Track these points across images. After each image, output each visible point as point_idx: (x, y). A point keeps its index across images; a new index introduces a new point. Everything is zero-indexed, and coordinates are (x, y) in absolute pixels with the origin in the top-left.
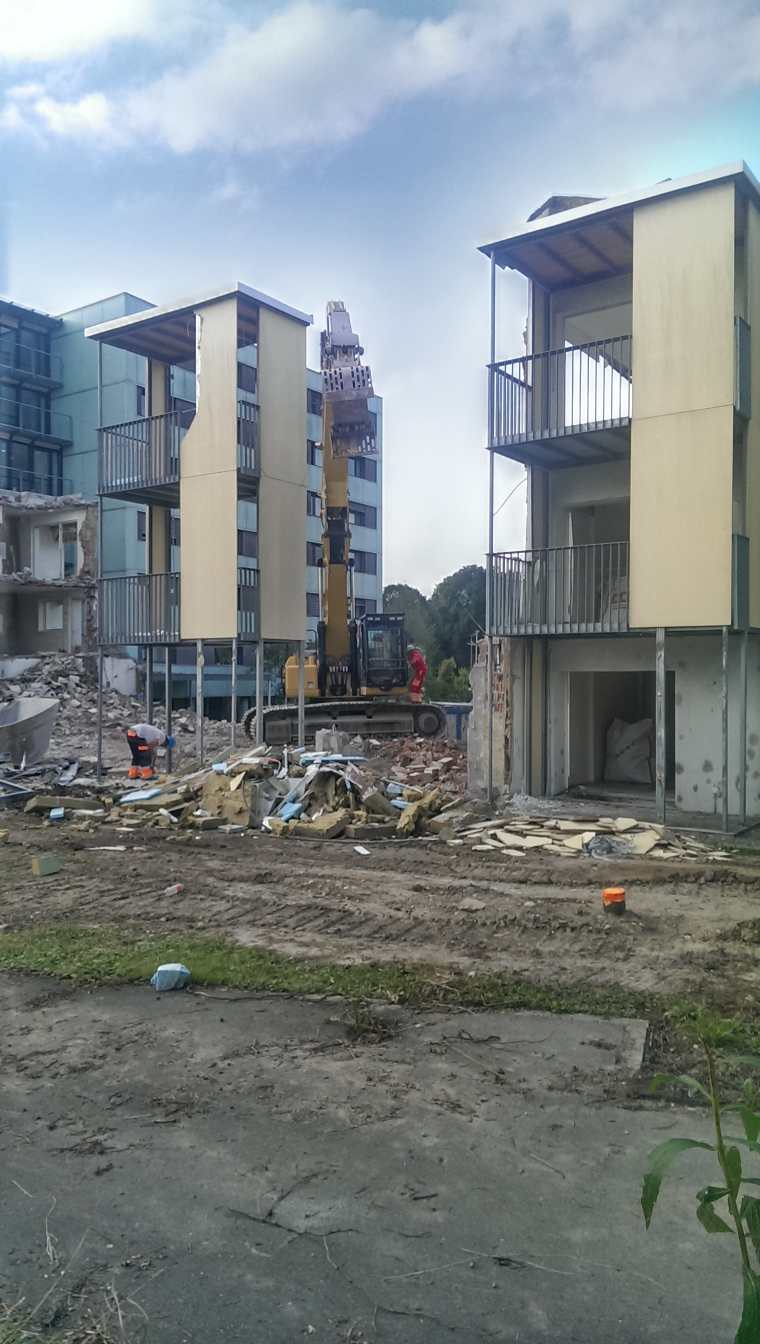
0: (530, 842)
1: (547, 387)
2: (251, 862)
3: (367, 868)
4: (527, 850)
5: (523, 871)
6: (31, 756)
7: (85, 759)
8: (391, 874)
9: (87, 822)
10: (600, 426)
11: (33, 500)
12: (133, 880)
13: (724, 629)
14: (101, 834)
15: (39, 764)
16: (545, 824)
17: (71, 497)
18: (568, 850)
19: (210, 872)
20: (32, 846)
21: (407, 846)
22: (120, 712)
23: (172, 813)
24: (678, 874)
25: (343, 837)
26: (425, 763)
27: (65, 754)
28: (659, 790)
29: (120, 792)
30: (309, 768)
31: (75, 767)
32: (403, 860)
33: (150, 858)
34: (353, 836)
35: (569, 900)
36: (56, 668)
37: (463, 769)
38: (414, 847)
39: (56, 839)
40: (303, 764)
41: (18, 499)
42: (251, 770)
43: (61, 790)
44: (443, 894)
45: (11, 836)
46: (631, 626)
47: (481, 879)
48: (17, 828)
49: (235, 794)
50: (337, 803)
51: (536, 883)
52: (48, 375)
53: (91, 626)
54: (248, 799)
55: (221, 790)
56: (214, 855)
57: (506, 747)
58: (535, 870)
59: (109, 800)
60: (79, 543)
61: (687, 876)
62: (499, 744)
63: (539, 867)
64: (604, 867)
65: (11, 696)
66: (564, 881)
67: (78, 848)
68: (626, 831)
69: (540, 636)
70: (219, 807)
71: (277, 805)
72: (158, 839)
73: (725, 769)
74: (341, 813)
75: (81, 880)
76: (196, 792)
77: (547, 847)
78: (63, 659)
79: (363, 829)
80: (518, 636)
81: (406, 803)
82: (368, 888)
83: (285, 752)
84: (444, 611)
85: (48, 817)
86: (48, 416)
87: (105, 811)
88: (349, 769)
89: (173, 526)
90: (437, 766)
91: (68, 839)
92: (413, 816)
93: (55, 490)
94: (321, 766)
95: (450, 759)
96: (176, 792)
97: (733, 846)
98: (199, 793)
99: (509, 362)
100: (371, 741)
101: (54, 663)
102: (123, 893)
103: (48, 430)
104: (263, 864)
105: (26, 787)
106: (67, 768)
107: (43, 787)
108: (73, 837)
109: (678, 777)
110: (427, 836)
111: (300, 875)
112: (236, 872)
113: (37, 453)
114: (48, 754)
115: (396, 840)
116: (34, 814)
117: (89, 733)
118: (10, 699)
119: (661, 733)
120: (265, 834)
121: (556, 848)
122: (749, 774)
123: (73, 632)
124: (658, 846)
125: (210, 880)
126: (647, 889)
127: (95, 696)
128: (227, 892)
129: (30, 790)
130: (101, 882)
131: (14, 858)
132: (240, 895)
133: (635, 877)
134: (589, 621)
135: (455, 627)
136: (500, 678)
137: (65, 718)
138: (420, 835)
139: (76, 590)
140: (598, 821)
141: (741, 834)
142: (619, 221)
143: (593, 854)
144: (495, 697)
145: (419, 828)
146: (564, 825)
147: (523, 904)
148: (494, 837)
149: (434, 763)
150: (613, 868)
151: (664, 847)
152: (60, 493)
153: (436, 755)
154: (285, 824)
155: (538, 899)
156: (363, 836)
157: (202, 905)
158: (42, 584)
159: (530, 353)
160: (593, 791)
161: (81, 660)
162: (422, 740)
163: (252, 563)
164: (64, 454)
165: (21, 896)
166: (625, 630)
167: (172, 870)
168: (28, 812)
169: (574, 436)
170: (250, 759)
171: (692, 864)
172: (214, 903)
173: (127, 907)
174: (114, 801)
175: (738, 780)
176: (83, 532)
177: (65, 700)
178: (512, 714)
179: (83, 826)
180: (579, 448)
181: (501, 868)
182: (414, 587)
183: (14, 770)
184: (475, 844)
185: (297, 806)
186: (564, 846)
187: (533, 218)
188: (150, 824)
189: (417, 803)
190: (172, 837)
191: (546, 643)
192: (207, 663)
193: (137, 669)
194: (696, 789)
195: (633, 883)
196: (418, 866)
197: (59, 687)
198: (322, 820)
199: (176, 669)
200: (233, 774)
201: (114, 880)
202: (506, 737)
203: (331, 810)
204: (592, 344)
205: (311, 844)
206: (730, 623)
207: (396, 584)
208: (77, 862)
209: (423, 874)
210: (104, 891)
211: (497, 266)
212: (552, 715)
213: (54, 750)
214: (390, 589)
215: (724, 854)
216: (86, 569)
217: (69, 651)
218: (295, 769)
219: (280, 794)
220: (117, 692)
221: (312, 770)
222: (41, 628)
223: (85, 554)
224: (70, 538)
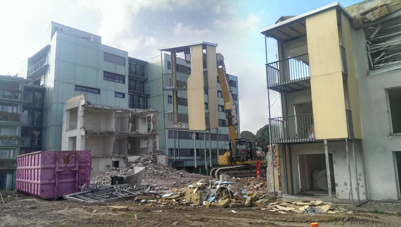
0: (288, 209)
1: (284, 70)
2: (200, 215)
3: (235, 217)
4: (287, 211)
5: (286, 218)
6: (137, 184)
7: (153, 185)
8: (242, 219)
9: (151, 203)
10: (301, 80)
11: (139, 111)
12: (164, 220)
13: (346, 139)
14: (155, 207)
15: (139, 187)
16: (292, 203)
17: (149, 109)
19: (187, 218)
20: (135, 211)
21: (248, 210)
22: (163, 171)
23: (176, 200)
24: (337, 218)
25: (228, 207)
26: (254, 185)
27: (147, 184)
28: (330, 192)
29: (162, 194)
31: (149, 187)
32: (247, 215)
33: (169, 214)
34: (231, 207)
36: (145, 159)
37: (266, 187)
38: (250, 210)
39: (142, 209)
40: (215, 185)
41: (135, 111)
42: (200, 187)
43: (145, 194)
44: (259, 225)
45: (129, 208)
46: (316, 139)
47: (271, 220)
48: (131, 206)
49: (195, 195)
50: (226, 197)
51: (289, 222)
52: (144, 77)
53: (155, 146)
54: (199, 196)
55: (191, 193)
56: (188, 213)
57: (279, 179)
59: (159, 197)
60: (152, 122)
61: (340, 219)
62: (276, 178)
63: (290, 217)
64: (312, 217)
65: (132, 167)
66: (298, 221)
67: (148, 211)
68: (319, 205)
69: (287, 143)
70: (190, 198)
71: (207, 198)
72: (172, 208)
73: (351, 185)
74: (227, 200)
75: (149, 221)
77: (293, 210)
78: (147, 156)
79: (234, 205)
80: (280, 143)
81: (247, 197)
82: (235, 223)
83: (210, 181)
84: (260, 138)
85: (141, 202)
86: (143, 87)
87: (157, 200)
88: (229, 186)
90: (258, 185)
91: (146, 208)
92: (250, 201)
93: (145, 108)
94: (221, 185)
95: (263, 183)
96: (178, 194)
97: (356, 210)
98: (184, 194)
99: (271, 63)
100: (238, 178)
101: (145, 157)
102: (161, 225)
103: (144, 91)
104: (202, 216)
105: (135, 194)
106: (147, 188)
107: (140, 194)
109: (336, 188)
110: (255, 207)
111: (214, 219)
112: (195, 218)
114: (142, 184)
115: (245, 208)
116: (137, 201)
117: (154, 178)
119: (328, 173)
120: (204, 207)
121: (296, 211)
122: (360, 186)
123: (150, 148)
124: (330, 210)
125: (187, 220)
126: (326, 223)
127: (156, 166)
128: (191, 224)
129: (136, 195)
130: (154, 221)
131: (130, 214)
132: (196, 225)
133: (322, 220)
134: (302, 138)
135: (264, 144)
136: (276, 157)
137: (147, 173)
138: (252, 207)
139: (152, 135)
140: (310, 202)
141: (358, 206)
142: (302, 22)
143: (308, 212)
144: (275, 163)
145: (252, 204)
146: (298, 203)
148: (276, 207)
150: (315, 217)
151: (332, 210)
152: (147, 109)
153: (258, 182)
154: (210, 204)
156: (234, 207)
158: (142, 134)
159: (278, 60)
160: (308, 193)
161: (152, 156)
162: (253, 178)
164: (148, 98)
165: (131, 225)
166: (314, 141)
167: (175, 217)
168: (135, 201)
169: (293, 83)
170: (199, 184)
171: (341, 215)
174: (160, 197)
175: (356, 188)
176: (153, 119)
177: (147, 168)
178: (280, 168)
179: (150, 205)
180: (295, 87)
181: (278, 217)
182: (250, 131)
183: (132, 189)
184: (269, 210)
185: (214, 198)
186: (299, 210)
187: (276, 23)
188: (170, 204)
189: (251, 197)
190: (176, 208)
191: (290, 146)
193: (168, 158)
194: (342, 191)
195: (321, 221)
196: (251, 216)
197: (146, 164)
198: (221, 202)
200: (194, 188)
201: (159, 220)
202: (279, 176)
203: (224, 199)
204: (296, 57)
205: (218, 210)
206: (348, 137)
208: (148, 215)
209: (253, 219)
210: (155, 224)
211: (266, 37)
212: (294, 169)
213: (144, 183)
214: (243, 132)
215: (352, 212)
216: (154, 130)
217: (149, 153)
218: (213, 186)
219: (208, 194)
220: (162, 165)
221: (218, 186)
222: (141, 147)
223: (153, 125)
224: (149, 121)
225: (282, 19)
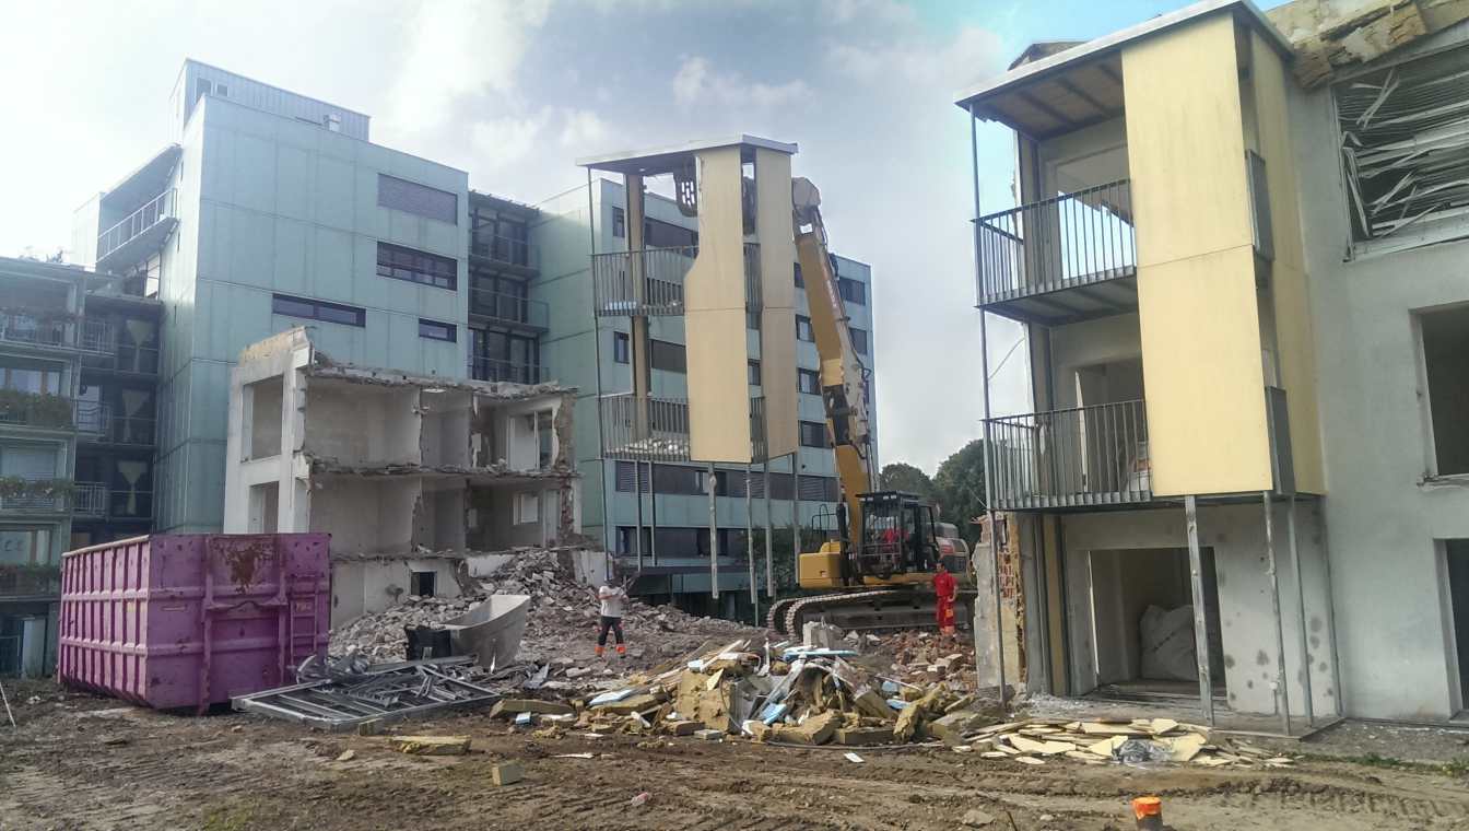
0: (1050, 748)
1: (1041, 239)
2: (728, 771)
3: (858, 778)
4: (1047, 757)
5: (1043, 780)
6: (501, 657)
7: (557, 660)
8: (886, 784)
9: (553, 728)
10: (1102, 277)
11: (508, 390)
12: (598, 789)
13: (1266, 495)
14: (568, 741)
15: (509, 667)
16: (1067, 727)
17: (547, 384)
18: (1096, 757)
19: (682, 781)
20: (495, 753)
21: (906, 754)
23: (644, 717)
24: (1229, 784)
25: (833, 743)
26: (929, 660)
27: (537, 657)
28: (1205, 686)
29: (591, 694)
30: (793, 664)
31: (546, 668)
32: (900, 770)
33: (619, 766)
34: (844, 741)
35: (1094, 813)
36: (529, 564)
37: (972, 668)
38: (914, 753)
39: (520, 746)
40: (787, 660)
41: (494, 389)
42: (730, 667)
43: (530, 693)
44: (946, 806)
45: (472, 743)
46: (1154, 495)
47: (990, 790)
48: (480, 735)
49: (712, 694)
50: (825, 704)
51: (1056, 794)
52: (525, 264)
53: (566, 517)
54: (727, 699)
55: (697, 689)
56: (688, 763)
57: (1019, 639)
58: (1055, 781)
59: (580, 704)
60: (554, 431)
61: (1240, 784)
62: (1010, 636)
63: (1060, 776)
64: (1139, 777)
65: (484, 595)
66: (1089, 792)
67: (543, 755)
68: (1164, 735)
69: (1051, 510)
70: (696, 709)
71: (758, 707)
72: (629, 745)
73: (1282, 660)
74: (829, 715)
75: (543, 789)
76: (670, 692)
77: (1069, 753)
78: (537, 554)
79: (854, 732)
80: (1025, 510)
81: (903, 702)
82: (856, 798)
83: (767, 646)
84: (953, 491)
85: (514, 723)
86: (525, 305)
87: (575, 716)
88: (837, 664)
90: (944, 662)
91: (532, 745)
92: (912, 718)
93: (531, 378)
94: (806, 662)
95: (960, 655)
96: (649, 692)
97: (1297, 751)
98: (673, 694)
99: (994, 216)
100: (868, 636)
101: (529, 558)
102: (586, 803)
103: (525, 319)
104: (740, 773)
105: (493, 691)
106: (537, 671)
107: (512, 691)
108: (538, 744)
109: (1228, 672)
110: (930, 741)
111: (782, 784)
112: (711, 781)
113: (514, 342)
114: (518, 657)
115: (895, 747)
116: (499, 719)
117: (563, 634)
118: (481, 600)
119: (1200, 617)
120: (745, 740)
121: (1081, 755)
122: (1314, 667)
123: (547, 524)
124: (1204, 751)
125: (682, 789)
126: (1190, 800)
127: (570, 592)
128: (699, 803)
129: (498, 694)
130: (564, 792)
131: (475, 766)
132: (714, 805)
133: (1175, 787)
134: (1105, 490)
135: (966, 510)
136: (1008, 559)
137: (538, 618)
138: (921, 741)
139: (557, 479)
140: (1131, 723)
141: (1307, 739)
142: (1107, 63)
143: (1125, 760)
144: (1004, 581)
145: (920, 730)
146: (1089, 728)
147: (1038, 819)
148: (1007, 742)
149: (939, 659)
150: (1151, 776)
151: (1213, 753)
152: (537, 382)
153: (942, 651)
154: (769, 728)
155: (1058, 812)
156: (855, 741)
157: (671, 817)
158: (518, 475)
159: (1019, 205)
160: (1126, 690)
161: (555, 555)
162: (926, 635)
164: (541, 340)
165: (479, 806)
166: (1148, 500)
167: (641, 777)
168: (494, 718)
169: (1073, 289)
170: (728, 655)
171: (1246, 772)
172: (684, 815)
173: (590, 819)
174: (585, 704)
175: (1300, 674)
176: (559, 419)
177: (539, 597)
178: (1024, 601)
179: (549, 732)
180: (1082, 302)
181: (1015, 777)
183: (482, 673)
184: (984, 751)
185: (781, 707)
186: (1090, 752)
187: (1013, 66)
188: (621, 729)
189: (916, 703)
190: (643, 743)
191: (1059, 519)
193: (614, 562)
194: (1250, 685)
195: (1173, 794)
196: (917, 775)
197: (532, 584)
198: (809, 723)
199: (657, 562)
200: (710, 672)
201: (579, 789)
202: (1018, 627)
203: (819, 711)
204: (1086, 192)
205: (797, 752)
206: (1271, 488)
207: (896, 464)
208: (540, 770)
209: (922, 783)
210: (566, 801)
211: (977, 119)
212: (1073, 602)
213: (525, 652)
214: (889, 469)
215: (1286, 760)
216: (562, 458)
217: (544, 545)
218: (778, 665)
219: (762, 694)
221: (797, 667)
222: (515, 523)
223: (560, 442)
224: (545, 426)
225: (1036, 52)
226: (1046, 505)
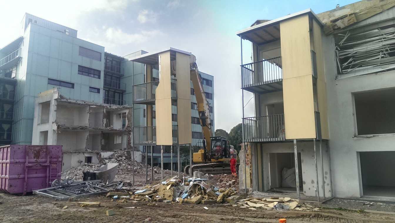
0: (258, 205)
1: (258, 71)
2: (172, 212)
3: (207, 214)
4: (257, 208)
5: (256, 214)
6: (110, 181)
7: (126, 181)
8: (214, 215)
10: (274, 82)
11: (114, 107)
12: (136, 217)
13: (314, 139)
14: (128, 203)
15: (112, 183)
16: (262, 199)
17: (125, 105)
18: (270, 208)
19: (159, 214)
20: (107, 207)
21: (220, 207)
22: (137, 167)
23: (149, 197)
24: (304, 215)
25: (200, 204)
26: (227, 182)
27: (120, 180)
28: (298, 189)
29: (135, 191)
31: (122, 183)
32: (218, 211)
33: (142, 210)
34: (203, 203)
36: (119, 155)
37: (238, 184)
38: (222, 207)
39: (115, 205)
40: (189, 181)
41: (110, 107)
42: (173, 183)
43: (118, 190)
44: (230, 221)
45: (101, 204)
46: (286, 139)
47: (242, 217)
48: (103, 202)
49: (168, 191)
50: (199, 194)
51: (259, 218)
52: (120, 72)
53: (129, 142)
54: (172, 192)
55: (164, 189)
56: (161, 209)
57: (251, 176)
58: (259, 214)
59: (131, 193)
60: (127, 118)
61: (307, 215)
62: (248, 175)
64: (281, 213)
65: (106, 163)
66: (268, 217)
67: (121, 207)
68: (287, 202)
69: (259, 142)
70: (164, 195)
71: (181, 194)
72: (145, 205)
73: (318, 182)
74: (200, 196)
75: (121, 217)
76: (157, 190)
77: (263, 207)
78: (121, 152)
79: (206, 201)
80: (253, 142)
81: (220, 193)
82: (207, 219)
83: (183, 177)
84: (234, 137)
85: (113, 198)
86: (119, 84)
87: (130, 196)
88: (202, 183)
89: (153, 113)
90: (231, 182)
91: (118, 205)
92: (222, 197)
93: (121, 104)
94: (194, 182)
95: (235, 180)
96: (151, 190)
97: (321, 207)
98: (158, 191)
99: (246, 65)
100: (211, 175)
101: (119, 153)
102: (133, 221)
103: (119, 88)
104: (175, 212)
105: (107, 190)
106: (120, 184)
107: (113, 190)
108: (119, 204)
109: (304, 185)
110: (226, 203)
111: (186, 215)
112: (167, 214)
113: (116, 94)
114: (115, 180)
115: (217, 205)
116: (109, 197)
117: (127, 174)
118: (105, 164)
119: (297, 171)
120: (177, 203)
121: (266, 207)
122: (326, 184)
123: (124, 144)
124: (297, 206)
125: (159, 217)
126: (294, 219)
127: (130, 163)
128: (164, 220)
129: (109, 191)
130: (126, 218)
131: (101, 210)
132: (168, 221)
133: (290, 216)
134: (273, 138)
135: (237, 141)
136: (248, 155)
137: (121, 169)
138: (224, 203)
139: (126, 132)
140: (279, 198)
141: (323, 203)
142: (276, 26)
143: (277, 209)
144: (247, 161)
145: (224, 201)
146: (268, 200)
148: (247, 204)
149: (230, 181)
150: (284, 213)
151: (299, 207)
152: (122, 105)
153: (230, 179)
154: (183, 200)
155: (259, 222)
156: (206, 203)
158: (116, 130)
159: (253, 62)
160: (278, 190)
161: (126, 152)
162: (226, 175)
163: (176, 123)
164: (123, 94)
166: (284, 140)
167: (148, 214)
168: (108, 197)
169: (266, 84)
170: (173, 180)
171: (308, 212)
174: (133, 193)
175: (322, 186)
176: (128, 115)
177: (121, 164)
178: (252, 166)
179: (123, 201)
180: (268, 88)
181: (248, 213)
182: (224, 130)
183: (104, 185)
184: (241, 206)
185: (187, 194)
186: (268, 206)
187: (252, 26)
188: (143, 200)
189: (223, 193)
190: (149, 204)
191: (261, 145)
192: (164, 153)
193: (142, 154)
194: (309, 189)
195: (289, 218)
196: (223, 213)
197: (119, 160)
198: (194, 198)
199: (154, 155)
200: (168, 185)
201: (130, 217)
202: (250, 173)
203: (197, 195)
204: (270, 59)
205: (191, 206)
206: (316, 138)
207: (219, 129)
208: (120, 212)
209: (224, 215)
210: (127, 220)
211: (242, 39)
212: (264, 166)
213: (117, 179)
214: (217, 130)
215: (318, 209)
216: (128, 126)
217: (123, 150)
218: (186, 183)
219: (182, 191)
220: (136, 161)
221: (191, 183)
222: (115, 143)
223: (128, 121)
224: (124, 117)
225: (258, 22)
226: (258, 141)
